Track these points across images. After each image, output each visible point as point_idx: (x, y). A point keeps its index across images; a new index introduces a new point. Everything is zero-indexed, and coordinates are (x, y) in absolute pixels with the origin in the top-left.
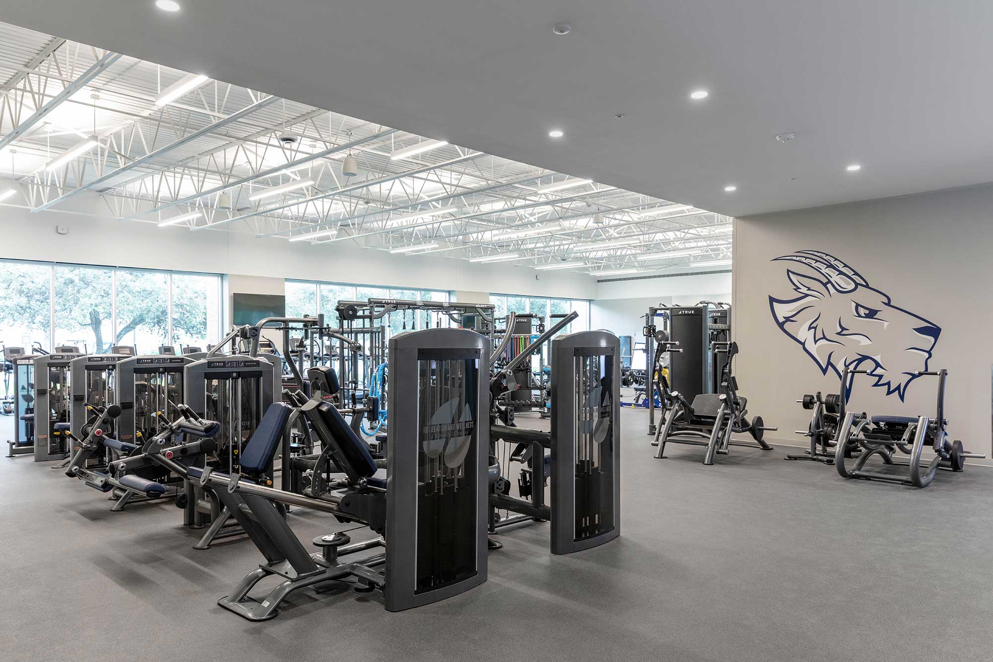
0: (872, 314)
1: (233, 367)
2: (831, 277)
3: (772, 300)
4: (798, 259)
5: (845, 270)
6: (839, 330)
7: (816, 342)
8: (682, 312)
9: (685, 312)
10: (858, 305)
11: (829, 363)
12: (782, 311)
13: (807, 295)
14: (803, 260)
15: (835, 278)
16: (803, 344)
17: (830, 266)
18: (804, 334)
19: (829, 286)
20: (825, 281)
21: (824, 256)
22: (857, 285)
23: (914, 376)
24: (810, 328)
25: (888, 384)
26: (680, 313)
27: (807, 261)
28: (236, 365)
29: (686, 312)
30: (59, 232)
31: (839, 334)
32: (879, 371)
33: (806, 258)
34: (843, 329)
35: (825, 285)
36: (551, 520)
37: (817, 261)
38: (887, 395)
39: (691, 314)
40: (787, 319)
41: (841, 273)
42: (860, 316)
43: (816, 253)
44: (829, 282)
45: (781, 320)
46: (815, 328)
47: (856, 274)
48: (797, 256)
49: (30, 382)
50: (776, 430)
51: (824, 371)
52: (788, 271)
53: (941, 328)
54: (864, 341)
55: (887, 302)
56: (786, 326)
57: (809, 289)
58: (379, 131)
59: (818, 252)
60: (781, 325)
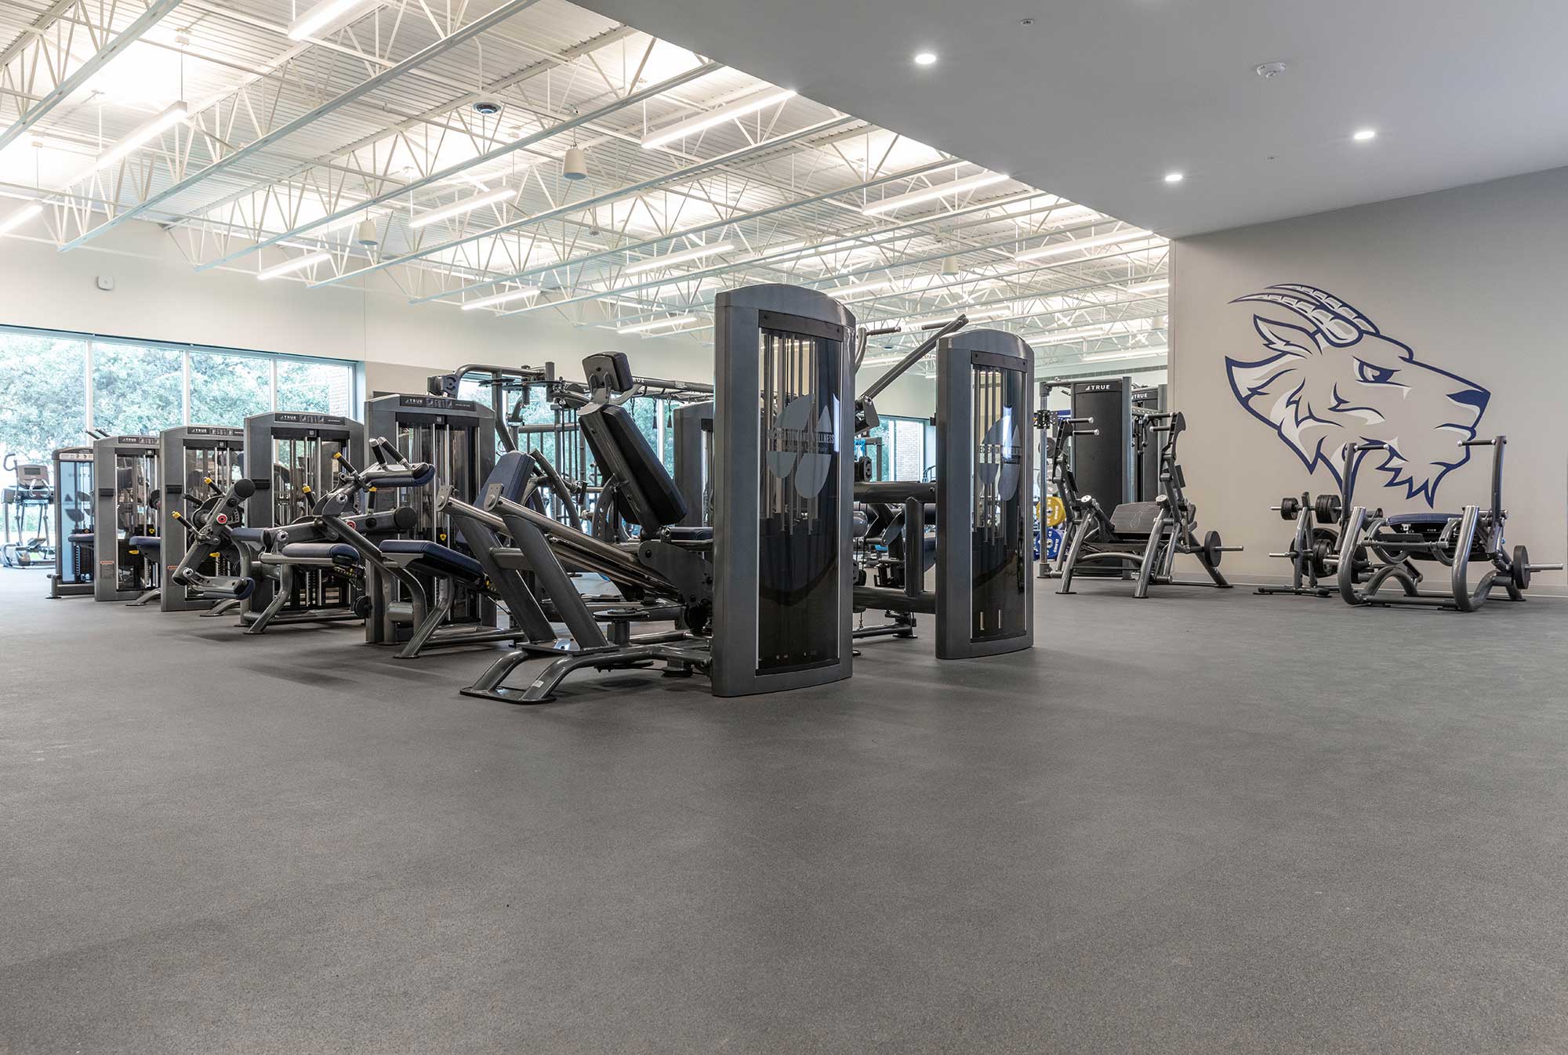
0: (1384, 376)
1: (437, 407)
2: (1322, 323)
3: (1230, 363)
4: (1270, 298)
5: (1343, 311)
6: (1334, 403)
7: (1298, 423)
8: (1091, 388)
9: (1095, 388)
10: (1362, 364)
11: (1319, 455)
12: (1246, 379)
13: (1284, 353)
14: (1279, 299)
15: (1328, 324)
16: (1278, 428)
17: (1321, 306)
18: (1280, 413)
19: (1319, 337)
20: (1312, 329)
21: (1311, 292)
22: (1361, 333)
23: (1449, 467)
24: (1289, 403)
25: (1410, 481)
26: (1088, 389)
27: (1285, 300)
28: (442, 405)
29: (1098, 387)
30: (100, 286)
31: (1333, 409)
32: (1395, 463)
33: (1283, 296)
34: (1340, 401)
35: (1312, 336)
36: (936, 612)
37: (1300, 300)
38: (1407, 498)
39: (1105, 391)
40: (1254, 391)
41: (1337, 316)
42: (1366, 380)
43: (1299, 288)
44: (1319, 330)
45: (1244, 393)
46: (1297, 402)
47: (1360, 316)
48: (1269, 294)
49: (78, 490)
50: (1242, 550)
51: (1311, 468)
52: (1256, 317)
53: (1489, 391)
54: (1372, 418)
55: (1408, 357)
56: (1251, 403)
57: (1288, 343)
58: (629, 93)
59: (1302, 286)
60: (1244, 402)
